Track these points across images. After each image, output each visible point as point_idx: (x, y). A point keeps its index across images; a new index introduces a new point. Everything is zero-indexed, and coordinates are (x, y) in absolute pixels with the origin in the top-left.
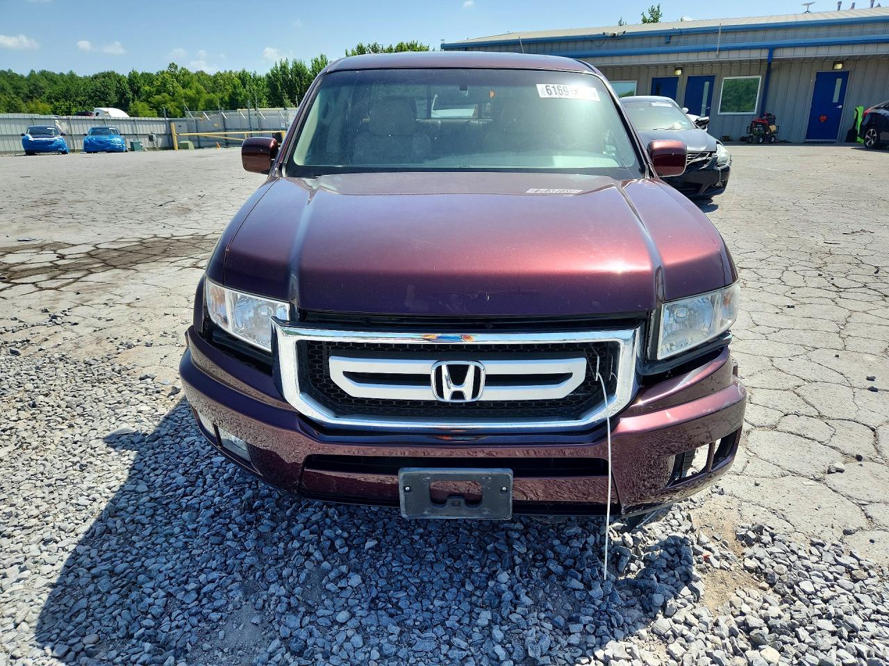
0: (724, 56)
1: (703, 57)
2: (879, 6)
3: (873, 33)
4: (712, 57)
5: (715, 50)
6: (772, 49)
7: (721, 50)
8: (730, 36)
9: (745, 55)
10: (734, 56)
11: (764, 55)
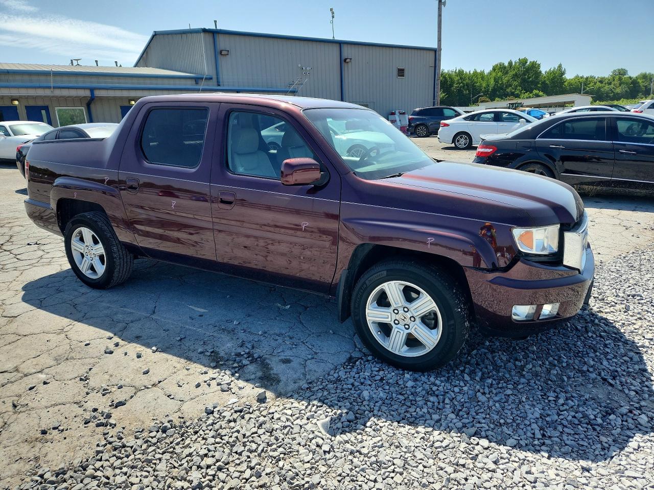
0: (58, 93)
1: (40, 92)
2: (121, 66)
3: (157, 84)
4: (48, 92)
5: (49, 88)
6: (92, 90)
7: (54, 88)
8: (58, 78)
9: (73, 93)
10: (65, 93)
11: (87, 93)
